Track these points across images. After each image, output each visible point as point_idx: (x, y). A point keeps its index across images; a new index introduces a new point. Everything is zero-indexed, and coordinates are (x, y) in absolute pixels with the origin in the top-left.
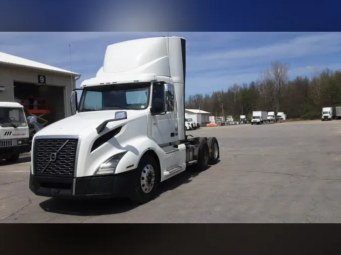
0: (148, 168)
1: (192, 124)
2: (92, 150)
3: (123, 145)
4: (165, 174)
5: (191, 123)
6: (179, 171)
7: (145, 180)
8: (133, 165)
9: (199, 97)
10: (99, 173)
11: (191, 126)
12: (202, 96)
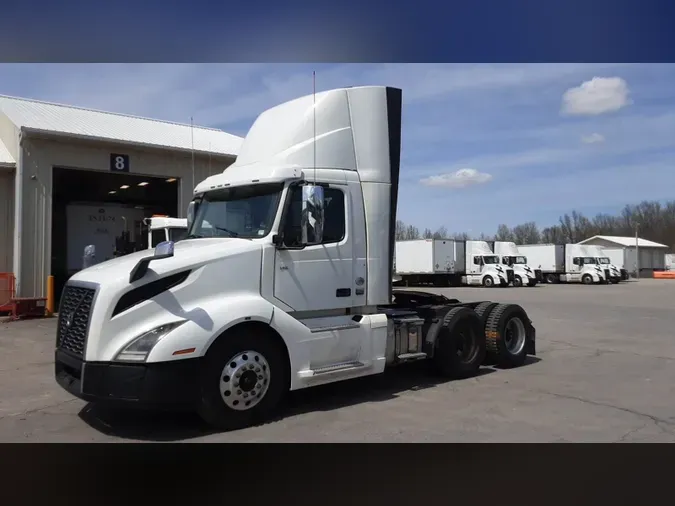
0: (245, 358)
1: (607, 271)
2: (115, 313)
3: (188, 308)
4: (303, 376)
5: (603, 267)
6: (351, 372)
7: (231, 383)
8: (192, 350)
9: (650, 209)
10: (122, 358)
11: (603, 275)
12: (658, 207)
